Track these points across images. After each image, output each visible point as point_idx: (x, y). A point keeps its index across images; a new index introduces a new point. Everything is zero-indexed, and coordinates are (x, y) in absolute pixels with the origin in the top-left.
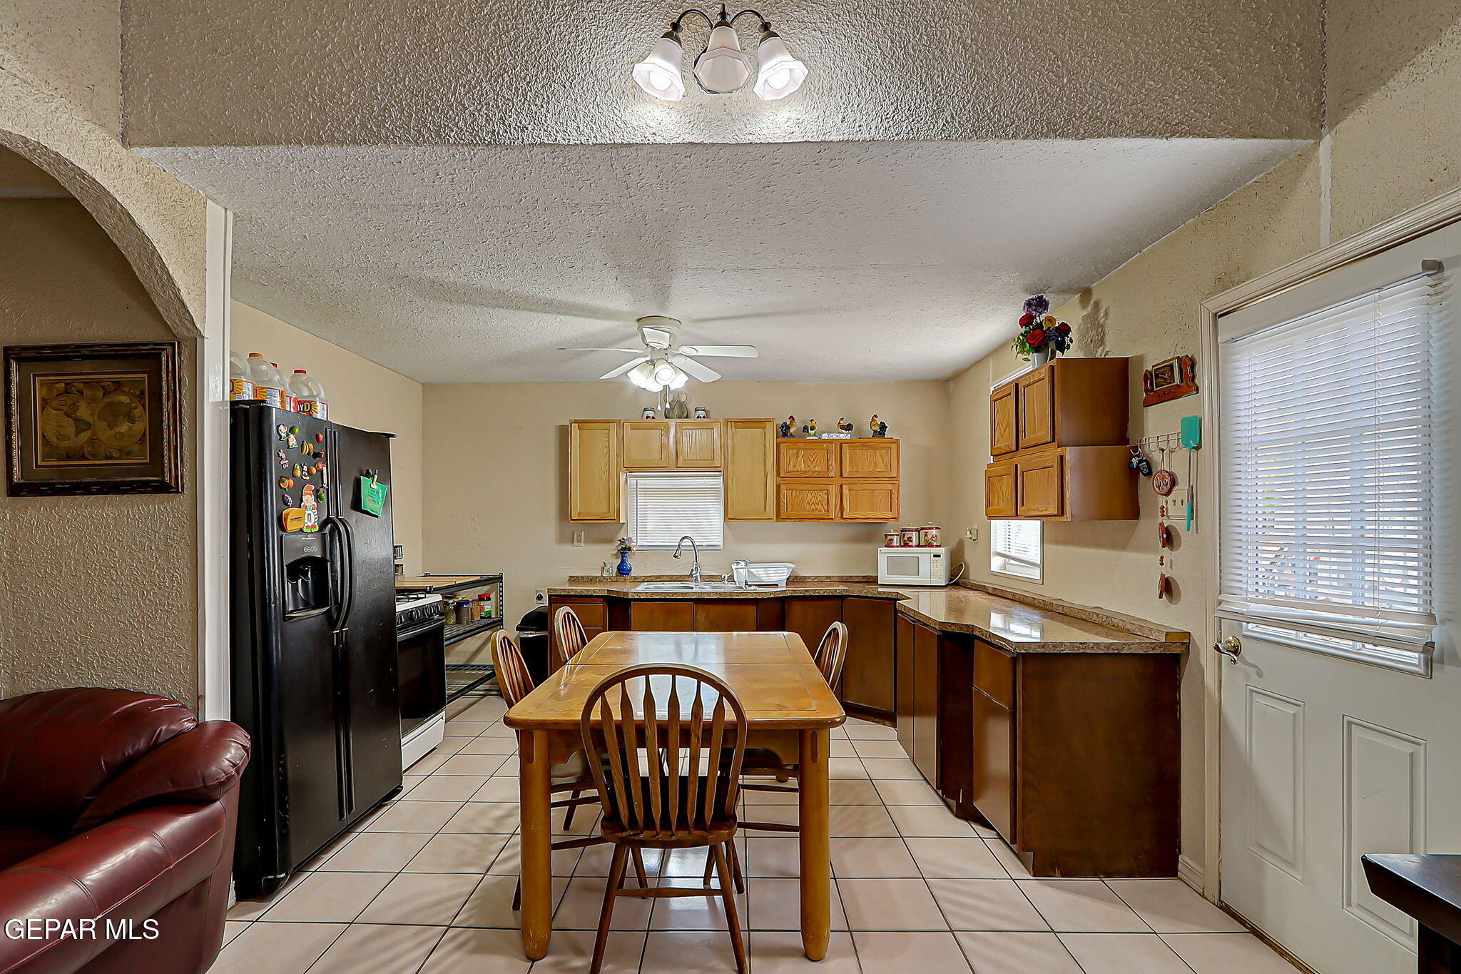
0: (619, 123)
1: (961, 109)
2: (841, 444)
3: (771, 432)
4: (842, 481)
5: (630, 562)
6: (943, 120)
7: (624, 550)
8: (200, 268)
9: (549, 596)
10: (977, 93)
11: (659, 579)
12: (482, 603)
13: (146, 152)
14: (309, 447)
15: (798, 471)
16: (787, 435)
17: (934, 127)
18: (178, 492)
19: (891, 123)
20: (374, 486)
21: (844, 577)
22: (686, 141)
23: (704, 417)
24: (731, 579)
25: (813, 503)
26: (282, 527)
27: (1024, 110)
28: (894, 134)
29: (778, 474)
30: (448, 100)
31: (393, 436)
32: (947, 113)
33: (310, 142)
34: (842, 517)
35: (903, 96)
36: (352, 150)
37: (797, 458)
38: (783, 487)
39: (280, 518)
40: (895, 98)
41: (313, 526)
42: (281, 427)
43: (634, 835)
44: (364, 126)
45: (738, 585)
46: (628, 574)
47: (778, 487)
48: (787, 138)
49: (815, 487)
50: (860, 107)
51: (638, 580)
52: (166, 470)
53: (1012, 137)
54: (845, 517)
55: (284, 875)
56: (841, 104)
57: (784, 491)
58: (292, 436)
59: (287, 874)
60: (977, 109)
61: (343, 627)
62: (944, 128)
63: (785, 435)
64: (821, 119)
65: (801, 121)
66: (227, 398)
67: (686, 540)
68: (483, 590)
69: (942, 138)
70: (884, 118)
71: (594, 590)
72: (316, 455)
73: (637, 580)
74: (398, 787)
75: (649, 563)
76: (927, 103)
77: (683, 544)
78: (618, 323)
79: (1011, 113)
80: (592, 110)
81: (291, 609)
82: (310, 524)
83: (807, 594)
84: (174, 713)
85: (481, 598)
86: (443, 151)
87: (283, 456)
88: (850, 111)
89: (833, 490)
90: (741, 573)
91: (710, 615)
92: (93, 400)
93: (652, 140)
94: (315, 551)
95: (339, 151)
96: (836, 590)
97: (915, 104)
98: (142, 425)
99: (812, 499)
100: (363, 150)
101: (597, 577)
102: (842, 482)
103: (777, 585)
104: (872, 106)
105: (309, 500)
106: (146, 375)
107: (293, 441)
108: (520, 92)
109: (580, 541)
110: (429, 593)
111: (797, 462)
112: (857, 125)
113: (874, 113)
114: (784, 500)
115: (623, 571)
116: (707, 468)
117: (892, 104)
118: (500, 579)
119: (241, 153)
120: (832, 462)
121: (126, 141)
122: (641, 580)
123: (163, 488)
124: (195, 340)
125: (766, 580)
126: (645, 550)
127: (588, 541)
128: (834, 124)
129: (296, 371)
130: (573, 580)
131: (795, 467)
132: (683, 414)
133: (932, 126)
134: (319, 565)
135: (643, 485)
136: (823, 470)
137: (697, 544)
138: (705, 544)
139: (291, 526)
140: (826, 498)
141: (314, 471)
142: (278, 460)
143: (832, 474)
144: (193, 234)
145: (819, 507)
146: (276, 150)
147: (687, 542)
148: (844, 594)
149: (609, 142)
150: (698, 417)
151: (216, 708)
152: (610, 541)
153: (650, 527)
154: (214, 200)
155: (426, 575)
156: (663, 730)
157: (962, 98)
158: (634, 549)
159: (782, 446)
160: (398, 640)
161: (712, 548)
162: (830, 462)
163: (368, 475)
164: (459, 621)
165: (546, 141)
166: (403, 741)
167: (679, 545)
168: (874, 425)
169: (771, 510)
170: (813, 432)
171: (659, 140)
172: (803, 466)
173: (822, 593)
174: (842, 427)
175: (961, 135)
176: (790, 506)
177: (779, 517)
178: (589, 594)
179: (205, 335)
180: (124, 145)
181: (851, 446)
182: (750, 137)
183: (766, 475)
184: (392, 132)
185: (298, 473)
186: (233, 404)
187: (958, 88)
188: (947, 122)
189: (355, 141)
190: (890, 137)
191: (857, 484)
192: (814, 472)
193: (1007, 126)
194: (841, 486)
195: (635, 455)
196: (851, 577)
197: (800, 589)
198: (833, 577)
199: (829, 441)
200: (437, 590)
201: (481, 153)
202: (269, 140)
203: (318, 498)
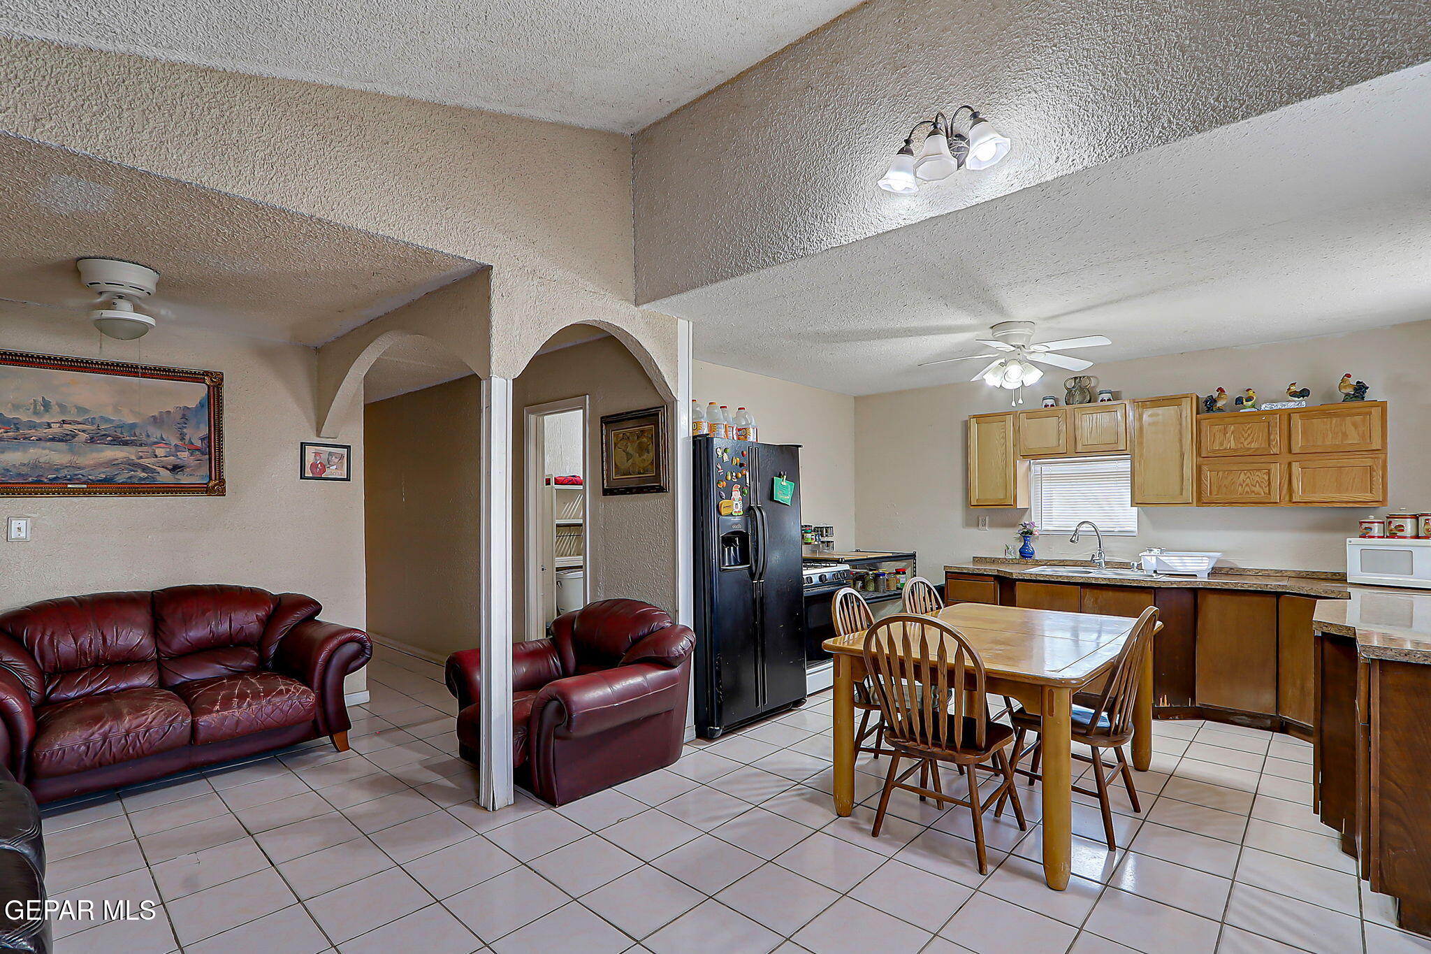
0: (880, 218)
1: (1179, 111)
2: (1289, 414)
3: (1188, 409)
4: (1290, 458)
5: (1034, 545)
6: (1158, 128)
7: (1027, 534)
8: (674, 360)
9: (946, 572)
10: (1197, 90)
11: (1063, 563)
12: (898, 576)
13: (645, 307)
14: (737, 461)
15: (1226, 449)
16: (1212, 410)
17: (1149, 137)
18: (666, 492)
19: (1104, 148)
20: (784, 483)
21: (1303, 572)
22: (928, 217)
23: (1108, 400)
24: (1140, 567)
25: (1247, 485)
26: (719, 512)
27: (1257, 87)
28: (1107, 157)
29: (1199, 454)
30: (779, 235)
31: (800, 446)
32: (1164, 120)
33: (712, 282)
34: (1290, 501)
35: (1116, 119)
36: (732, 280)
37: (1225, 434)
38: (1205, 468)
39: (718, 506)
40: (1108, 124)
41: (739, 512)
42: (718, 449)
43: (903, 742)
44: (736, 265)
45: (1145, 573)
46: (1030, 557)
47: (1199, 469)
48: (1007, 191)
49: (1249, 467)
50: (1073, 143)
51: (1040, 563)
52: (662, 479)
53: (1242, 118)
54: (1294, 500)
55: (718, 728)
56: (1055, 147)
57: (1207, 474)
58: (725, 454)
59: (720, 728)
60: (1198, 104)
61: (760, 579)
62: (1161, 134)
63: (1209, 409)
64: (1037, 166)
65: (1019, 173)
66: (691, 435)
67: (1084, 525)
68: (900, 565)
69: (1159, 145)
70: (1096, 145)
71: (985, 570)
72: (741, 465)
73: (1038, 563)
74: (803, 699)
75: (1053, 548)
76: (1142, 117)
77: (1081, 529)
78: (976, 333)
79: (1240, 94)
80: (863, 215)
81: (727, 564)
82: (737, 510)
83: (1226, 587)
84: (662, 617)
85: (898, 572)
86: (777, 268)
87: (720, 468)
88: (1063, 150)
89: (1276, 469)
90: (1150, 561)
91: (1099, 601)
92: (633, 442)
93: (903, 224)
94: (740, 528)
95: (727, 282)
96: (1267, 585)
97: (1128, 123)
98: (652, 454)
99: (1247, 480)
100: (738, 279)
101: (1000, 559)
102: (1290, 460)
103: (1196, 575)
104: (1084, 139)
105: (736, 495)
106: (653, 426)
107: (726, 457)
108: (818, 217)
109: (985, 525)
110: (841, 563)
111: (1224, 439)
112: (1070, 160)
113: (1087, 145)
114: (1206, 483)
115: (1025, 554)
116: (1110, 450)
117: (1105, 130)
118: (913, 556)
119: (684, 296)
120: (1276, 437)
121: (637, 304)
122: (1043, 563)
123: (661, 490)
124: (674, 401)
125: (1181, 569)
126: (1048, 534)
127: (991, 526)
128: (1049, 166)
129: (739, 409)
130: (976, 560)
131: (1221, 444)
132: (1085, 398)
133: (1147, 138)
134: (743, 537)
135: (1049, 471)
136: (1263, 446)
137: (1100, 529)
138: (1116, 530)
139: (724, 512)
140: (1267, 478)
141: (740, 475)
142: (717, 469)
143: (1276, 450)
144: (670, 343)
145: (1257, 489)
146: (698, 291)
147: (1084, 527)
148: (1280, 590)
149: (874, 234)
150: (1102, 401)
151: (685, 617)
152: (1013, 525)
153: (1055, 512)
154: (682, 318)
155: (857, 551)
156: (934, 670)
157: (1179, 100)
158: (1037, 533)
159: (1204, 424)
160: (804, 595)
161: (1125, 535)
162: (1272, 437)
163: (780, 476)
164: (876, 590)
165: (835, 246)
166: (808, 671)
167: (1077, 529)
168: (1345, 387)
169: (1189, 492)
170: (1250, 403)
171: (908, 222)
172: (1232, 442)
173: (1246, 587)
174: (1294, 394)
175: (1179, 135)
176: (1215, 488)
177: (1201, 501)
178: (981, 572)
179: (678, 399)
180: (636, 306)
181: (1303, 416)
182: (977, 200)
183: (1182, 455)
184: (751, 265)
185: (729, 478)
186: (694, 437)
187: (1175, 91)
188: (1164, 128)
189: (733, 276)
190: (1103, 161)
191: (1315, 460)
192: (1249, 449)
193: (1235, 109)
194: (1290, 464)
195: (1034, 444)
196: (1314, 572)
197: (1218, 582)
198: (1286, 571)
199: (1272, 413)
200: (847, 562)
201: (800, 263)
202: (694, 287)
203: (742, 493)
